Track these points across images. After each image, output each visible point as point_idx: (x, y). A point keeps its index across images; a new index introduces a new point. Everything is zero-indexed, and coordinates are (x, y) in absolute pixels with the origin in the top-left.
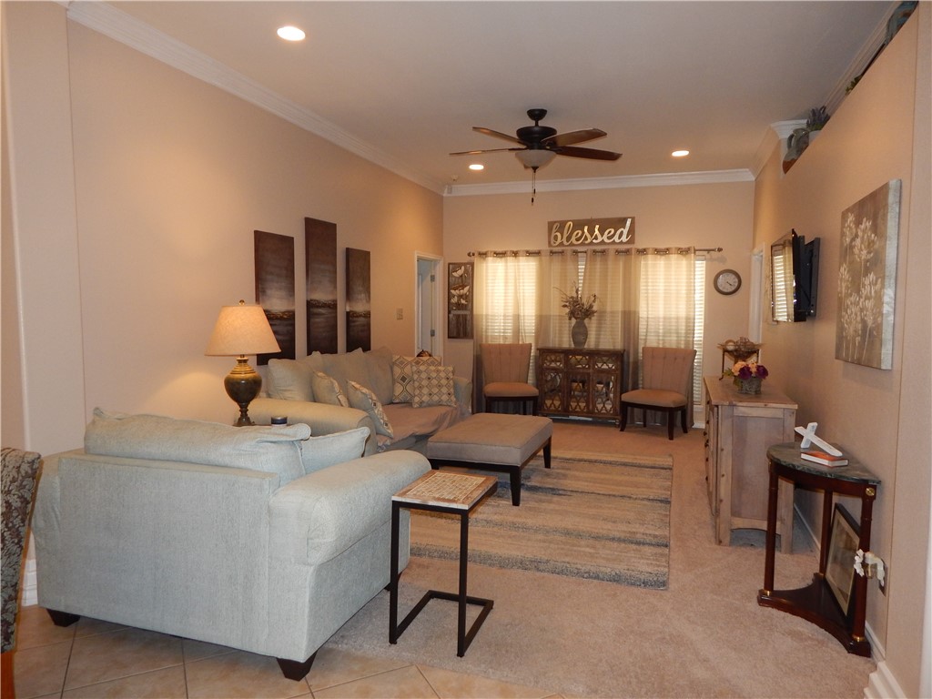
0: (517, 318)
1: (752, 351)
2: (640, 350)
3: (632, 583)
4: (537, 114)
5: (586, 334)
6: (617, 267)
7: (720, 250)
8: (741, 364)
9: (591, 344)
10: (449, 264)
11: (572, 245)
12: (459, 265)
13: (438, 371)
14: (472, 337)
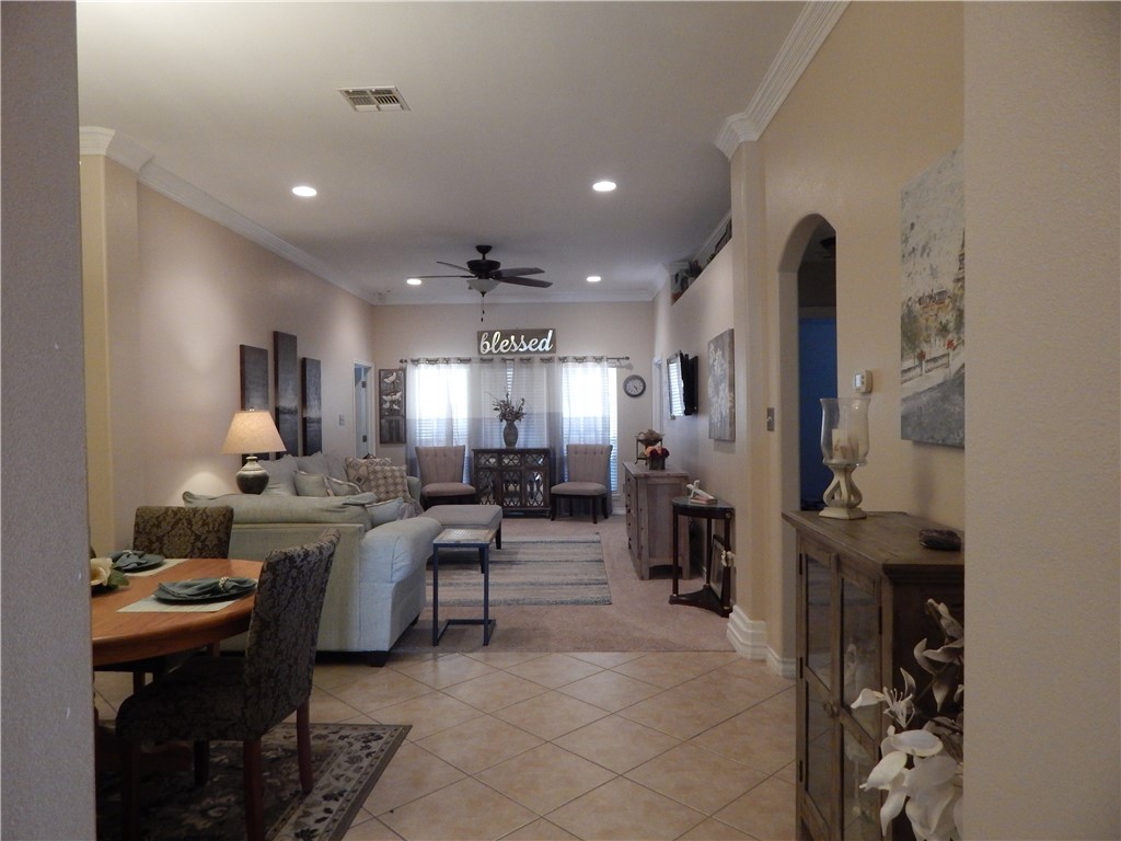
0: (450, 422)
1: (658, 439)
2: (565, 448)
3: (586, 603)
4: (484, 249)
5: (516, 435)
6: (541, 372)
7: (627, 358)
8: (650, 448)
9: (520, 444)
10: (380, 371)
11: (500, 353)
12: (390, 372)
13: (393, 471)
14: (405, 442)
